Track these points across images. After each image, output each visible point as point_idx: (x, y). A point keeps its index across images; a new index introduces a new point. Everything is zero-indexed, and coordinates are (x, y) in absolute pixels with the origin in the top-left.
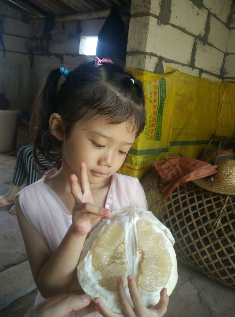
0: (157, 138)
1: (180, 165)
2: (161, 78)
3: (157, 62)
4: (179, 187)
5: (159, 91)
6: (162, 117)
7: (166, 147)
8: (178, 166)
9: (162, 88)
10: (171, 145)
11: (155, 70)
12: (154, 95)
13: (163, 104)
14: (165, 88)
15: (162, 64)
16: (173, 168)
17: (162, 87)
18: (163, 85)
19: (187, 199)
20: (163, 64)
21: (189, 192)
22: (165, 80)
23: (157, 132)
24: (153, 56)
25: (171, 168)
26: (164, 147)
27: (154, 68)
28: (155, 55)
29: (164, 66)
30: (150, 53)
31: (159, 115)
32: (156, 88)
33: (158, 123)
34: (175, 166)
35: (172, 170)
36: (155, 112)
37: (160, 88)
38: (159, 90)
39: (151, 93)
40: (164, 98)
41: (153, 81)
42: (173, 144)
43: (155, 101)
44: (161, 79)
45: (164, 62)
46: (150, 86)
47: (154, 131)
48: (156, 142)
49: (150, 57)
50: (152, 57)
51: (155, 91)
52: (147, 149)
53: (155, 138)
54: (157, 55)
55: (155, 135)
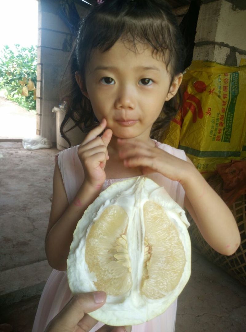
3: (229, 53)
5: (230, 86)
6: (233, 115)
7: (237, 151)
9: (234, 83)
10: (243, 150)
11: (226, 63)
13: (234, 101)
14: (238, 83)
15: (235, 56)
18: (236, 80)
22: (238, 74)
24: (224, 46)
26: (234, 150)
27: (225, 60)
28: (227, 46)
29: (237, 58)
32: (227, 83)
36: (224, 109)
39: (220, 88)
40: (236, 94)
43: (225, 96)
44: (233, 73)
45: (237, 54)
46: (220, 79)
47: (222, 132)
48: (224, 143)
49: (221, 48)
52: (212, 150)
53: (223, 140)
54: (229, 46)
55: (223, 135)
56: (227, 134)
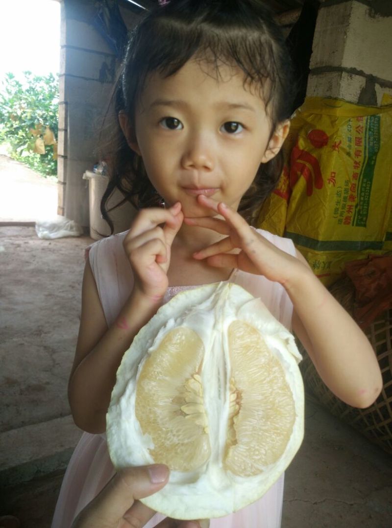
0: (359, 223)
2: (370, 114)
3: (364, 85)
6: (371, 184)
7: (378, 241)
10: (387, 239)
11: (359, 100)
12: (356, 143)
13: (373, 161)
14: (379, 133)
17: (372, 130)
23: (359, 210)
24: (356, 74)
26: (372, 240)
27: (358, 96)
28: (361, 73)
30: (351, 68)
32: (361, 132)
33: (363, 194)
36: (357, 174)
37: (369, 133)
38: (367, 137)
39: (350, 140)
40: (376, 151)
41: (356, 118)
43: (357, 155)
46: (349, 126)
47: (354, 210)
48: (356, 229)
49: (351, 77)
51: (359, 136)
52: (337, 240)
53: (355, 223)
54: (364, 74)
55: (355, 215)
56: (361, 213)
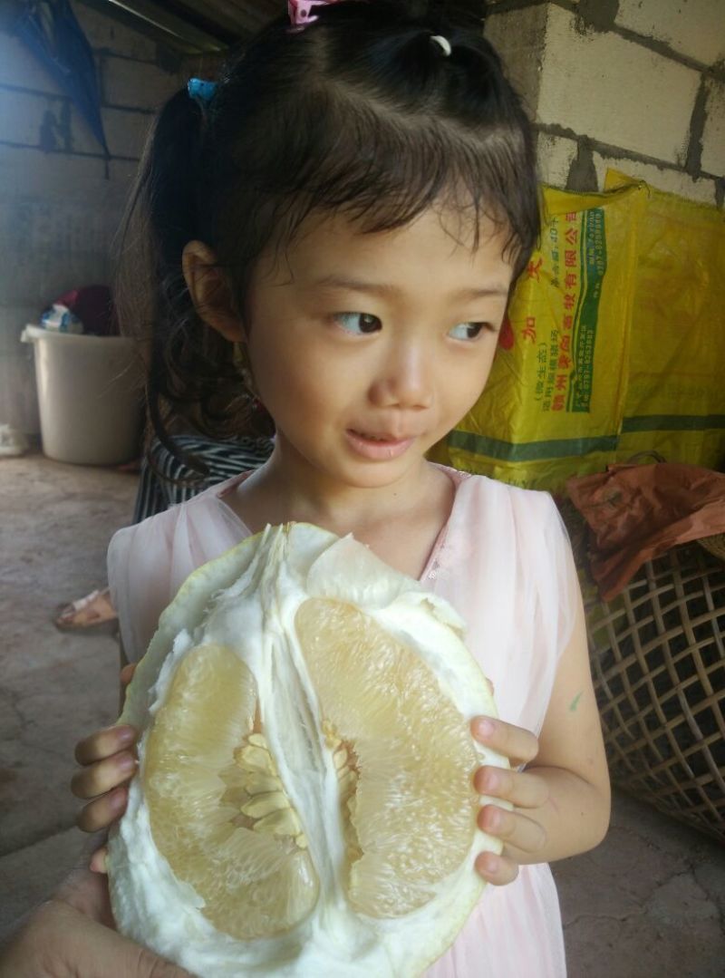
0: (577, 405)
1: (657, 491)
2: (590, 208)
3: (574, 155)
4: (654, 562)
5: (581, 250)
6: (594, 335)
7: (609, 435)
8: (648, 494)
9: (594, 239)
10: (625, 429)
11: (568, 183)
12: (567, 261)
13: (596, 293)
14: (603, 240)
15: (592, 161)
16: (633, 500)
17: (592, 235)
18: (597, 232)
19: (682, 602)
20: (596, 163)
21: (687, 580)
22: (602, 213)
23: (577, 383)
24: (562, 136)
25: (627, 499)
26: (601, 433)
27: (567, 174)
28: (569, 134)
29: (597, 170)
30: (552, 125)
31: (584, 327)
32: (573, 241)
33: (581, 353)
34: (638, 492)
35: (630, 506)
36: (571, 317)
37: (587, 241)
38: (585, 248)
39: (556, 257)
40: (600, 273)
41: (565, 216)
42: (632, 424)
43: (569, 283)
44: (589, 211)
45: (596, 157)
46: (554, 232)
47: (568, 383)
48: (573, 416)
49: (553, 140)
50: (557, 138)
51: (570, 248)
52: (542, 439)
53: (571, 405)
54: (575, 134)
55: (570, 392)
56: (581, 388)
